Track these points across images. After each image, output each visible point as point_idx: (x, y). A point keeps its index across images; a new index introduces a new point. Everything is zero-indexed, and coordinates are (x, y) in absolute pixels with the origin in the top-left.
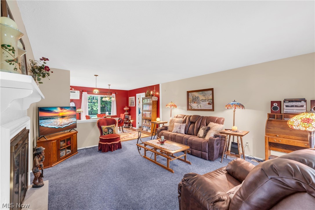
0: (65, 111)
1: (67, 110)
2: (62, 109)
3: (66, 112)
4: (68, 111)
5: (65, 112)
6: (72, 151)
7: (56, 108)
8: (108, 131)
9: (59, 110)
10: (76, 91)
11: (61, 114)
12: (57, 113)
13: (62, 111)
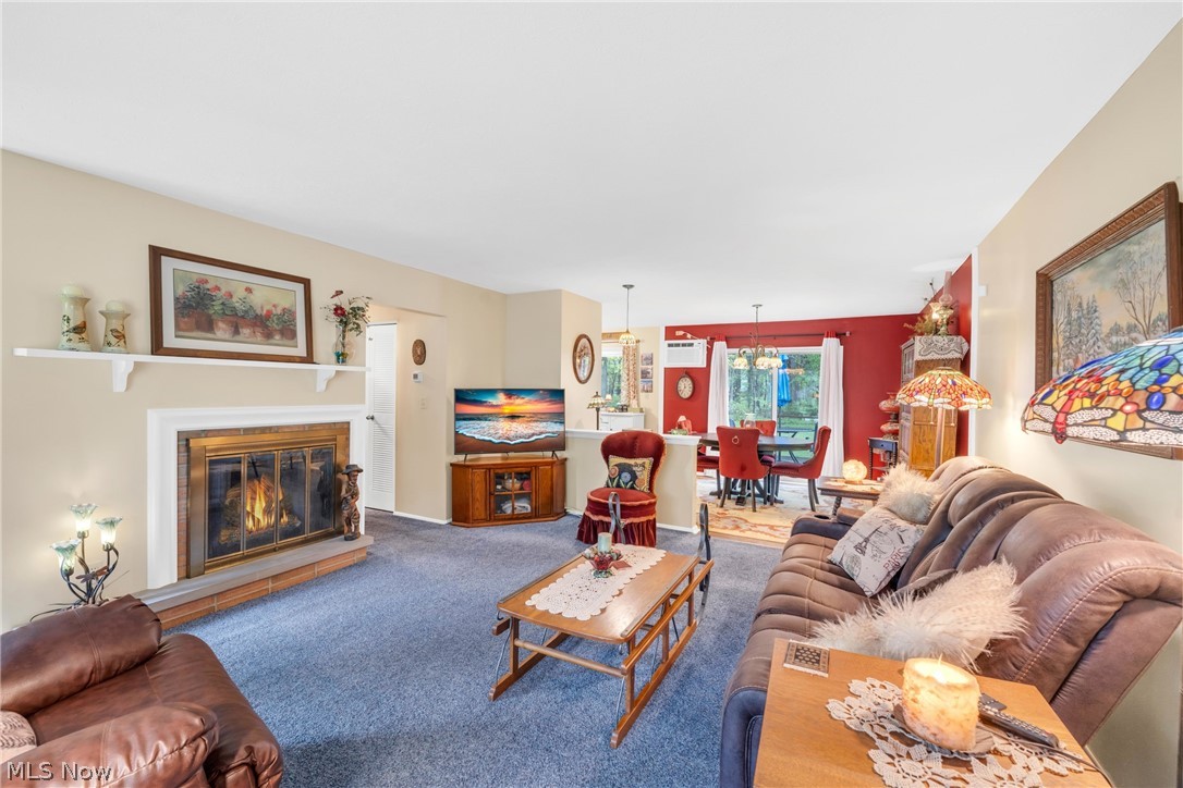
0: (519, 401)
1: (527, 398)
2: (510, 398)
3: (522, 405)
4: (529, 402)
5: (519, 405)
6: (535, 509)
7: (492, 392)
8: (620, 475)
9: (501, 399)
10: (695, 342)
11: (507, 410)
12: (497, 406)
13: (511, 401)
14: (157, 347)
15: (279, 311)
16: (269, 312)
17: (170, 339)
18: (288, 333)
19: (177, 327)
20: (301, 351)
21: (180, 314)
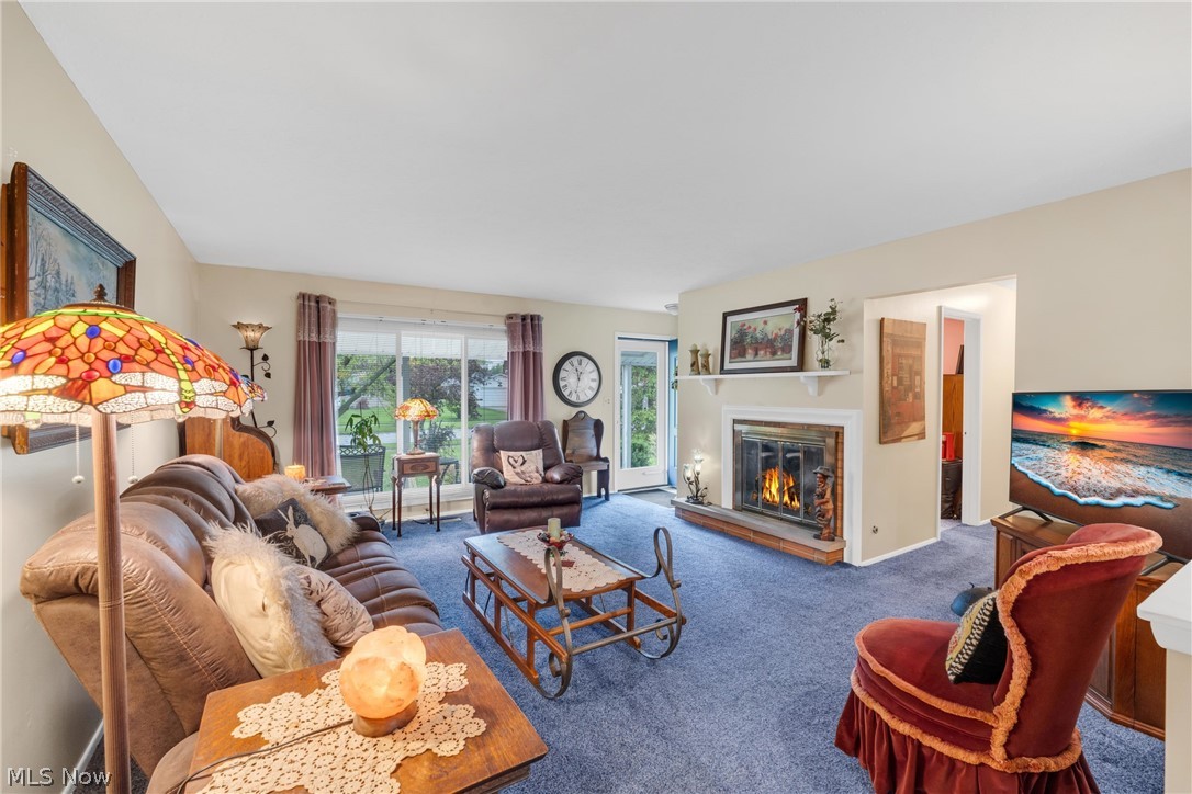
0: (1095, 413)
1: (1109, 408)
2: (1080, 405)
3: (1101, 423)
4: (1112, 417)
5: (1095, 421)
7: (1057, 396)
9: (1066, 408)
11: (1076, 430)
12: (1060, 421)
13: (1083, 413)
14: (723, 371)
15: (783, 333)
16: (776, 335)
17: (728, 366)
18: (787, 349)
19: (731, 357)
20: (793, 362)
21: (732, 348)
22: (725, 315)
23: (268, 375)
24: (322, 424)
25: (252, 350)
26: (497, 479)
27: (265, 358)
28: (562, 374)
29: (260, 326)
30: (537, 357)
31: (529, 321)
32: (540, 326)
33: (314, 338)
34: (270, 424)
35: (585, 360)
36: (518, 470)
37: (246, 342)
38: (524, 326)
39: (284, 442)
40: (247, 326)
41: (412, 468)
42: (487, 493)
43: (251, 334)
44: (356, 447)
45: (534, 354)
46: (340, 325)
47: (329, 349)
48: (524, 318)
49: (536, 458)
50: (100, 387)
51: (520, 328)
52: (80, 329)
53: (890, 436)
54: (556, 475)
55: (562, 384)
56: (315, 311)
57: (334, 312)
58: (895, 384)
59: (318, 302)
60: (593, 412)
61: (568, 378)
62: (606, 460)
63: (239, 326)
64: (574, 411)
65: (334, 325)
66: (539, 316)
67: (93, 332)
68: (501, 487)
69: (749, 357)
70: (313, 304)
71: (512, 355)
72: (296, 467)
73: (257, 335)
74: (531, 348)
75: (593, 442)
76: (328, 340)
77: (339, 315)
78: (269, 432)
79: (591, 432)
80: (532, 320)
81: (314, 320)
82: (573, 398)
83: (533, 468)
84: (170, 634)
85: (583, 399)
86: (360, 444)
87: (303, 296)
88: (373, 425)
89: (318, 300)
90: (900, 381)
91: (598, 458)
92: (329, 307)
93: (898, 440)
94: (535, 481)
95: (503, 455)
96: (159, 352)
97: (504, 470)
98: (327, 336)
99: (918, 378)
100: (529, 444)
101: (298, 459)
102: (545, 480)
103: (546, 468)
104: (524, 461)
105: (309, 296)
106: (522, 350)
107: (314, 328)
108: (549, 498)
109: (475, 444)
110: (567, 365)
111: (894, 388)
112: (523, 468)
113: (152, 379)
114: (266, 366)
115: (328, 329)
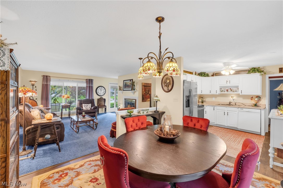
14: (123, 90)
15: (130, 84)
18: (130, 87)
19: (124, 88)
20: (131, 89)
21: (124, 86)
22: (124, 81)
23: (36, 90)
24: (47, 99)
25: (33, 85)
26: (81, 108)
27: (36, 87)
28: (97, 90)
29: (35, 81)
30: (92, 87)
31: (90, 80)
32: (93, 81)
33: (46, 83)
34: (36, 99)
35: (102, 88)
36: (86, 107)
37: (32, 84)
38: (89, 81)
39: (39, 102)
40: (32, 81)
41: (65, 107)
42: (78, 111)
43: (33, 83)
44: (54, 104)
45: (91, 86)
46: (51, 81)
47: (49, 85)
48: (89, 80)
49: (90, 105)
50: (26, 94)
51: (88, 82)
52: (24, 89)
53: (144, 101)
54: (92, 108)
55: (97, 92)
56: (46, 78)
57: (50, 79)
58: (145, 93)
59: (47, 77)
60: (104, 97)
61: (99, 90)
62: (106, 106)
63: (31, 81)
64: (100, 97)
65: (50, 81)
66: (92, 79)
67: (25, 90)
68: (81, 110)
69: (126, 88)
70: (46, 77)
71: (87, 87)
72: (42, 105)
73: (34, 83)
74: (91, 85)
75: (104, 103)
76: (49, 84)
77: (51, 79)
78: (36, 100)
79: (103, 101)
80: (91, 80)
81: (46, 80)
82: (100, 95)
83: (89, 107)
84: (28, 116)
85: (102, 95)
86: (54, 103)
87: (44, 76)
88: (57, 99)
89: (47, 76)
90: (146, 92)
91: (105, 106)
92: (49, 78)
93: (146, 101)
94: (89, 109)
95: (83, 105)
96: (30, 91)
97: (83, 107)
98: (49, 83)
99: (150, 92)
100: (89, 103)
101: (42, 104)
102: (91, 109)
103: (91, 107)
104: (87, 106)
105: (45, 76)
106: (89, 86)
107: (46, 82)
108: (90, 112)
109: (78, 103)
110: (98, 88)
111: (144, 93)
112: (87, 107)
113: (30, 93)
114: (36, 88)
115: (49, 82)
